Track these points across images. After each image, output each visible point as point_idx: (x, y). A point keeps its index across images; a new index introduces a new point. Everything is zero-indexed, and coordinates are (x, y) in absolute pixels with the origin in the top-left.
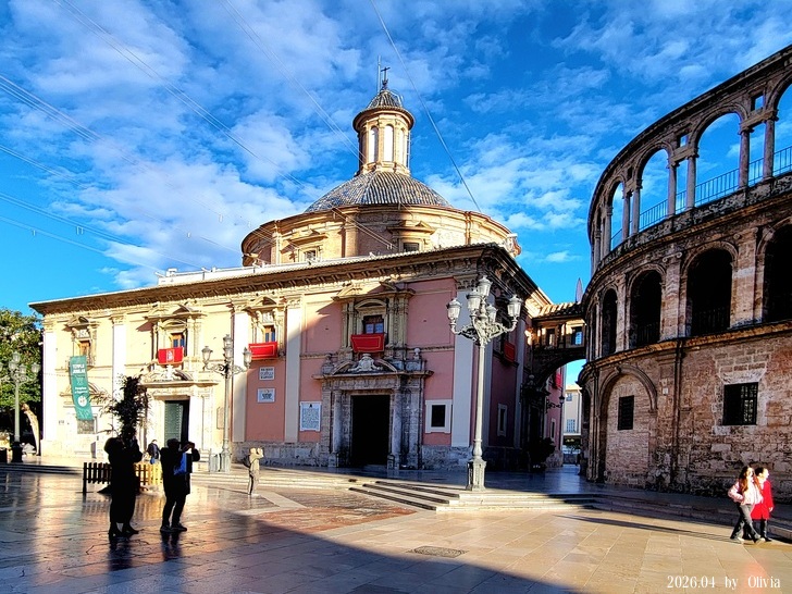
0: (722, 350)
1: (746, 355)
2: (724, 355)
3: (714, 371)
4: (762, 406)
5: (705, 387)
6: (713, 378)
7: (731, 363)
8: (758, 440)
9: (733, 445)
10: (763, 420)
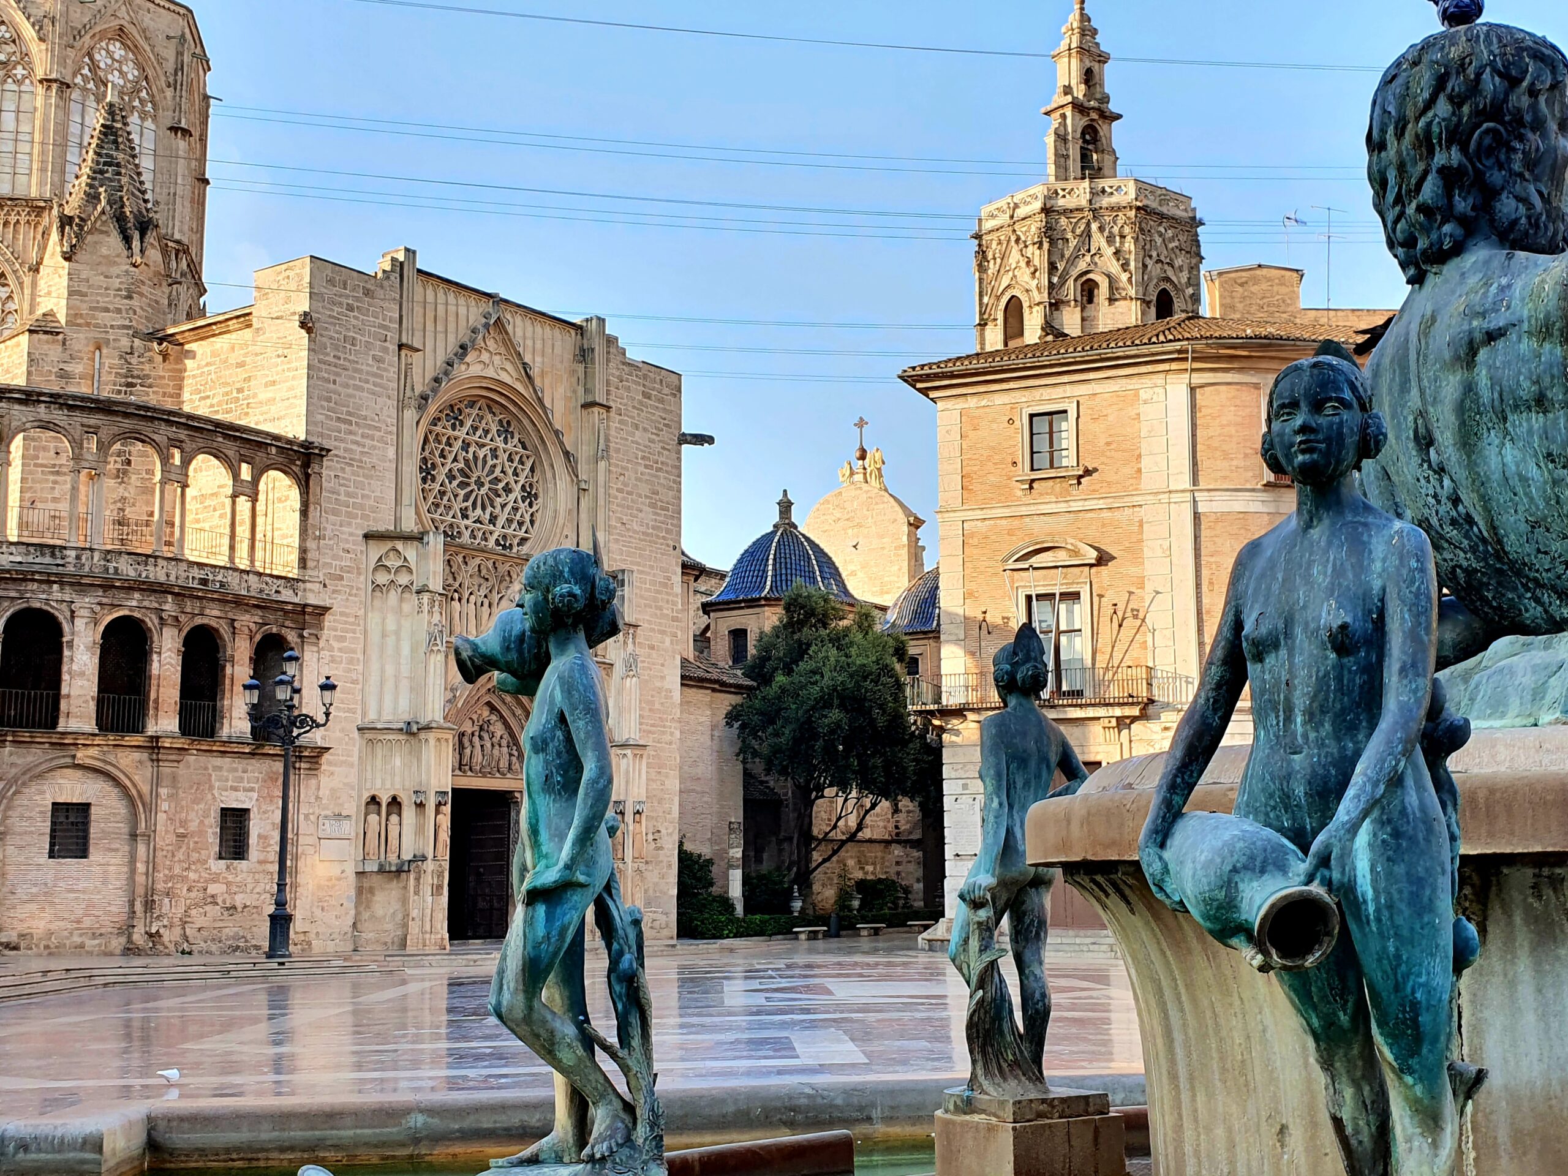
0: (218, 761)
1: (240, 774)
2: (220, 768)
3: (211, 788)
4: (253, 840)
5: (202, 806)
6: (209, 796)
7: (227, 780)
8: (249, 880)
9: (228, 884)
10: (254, 852)
